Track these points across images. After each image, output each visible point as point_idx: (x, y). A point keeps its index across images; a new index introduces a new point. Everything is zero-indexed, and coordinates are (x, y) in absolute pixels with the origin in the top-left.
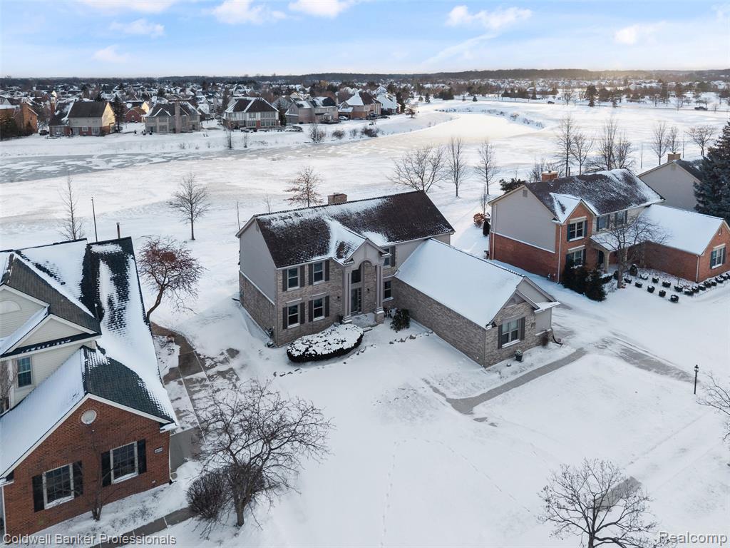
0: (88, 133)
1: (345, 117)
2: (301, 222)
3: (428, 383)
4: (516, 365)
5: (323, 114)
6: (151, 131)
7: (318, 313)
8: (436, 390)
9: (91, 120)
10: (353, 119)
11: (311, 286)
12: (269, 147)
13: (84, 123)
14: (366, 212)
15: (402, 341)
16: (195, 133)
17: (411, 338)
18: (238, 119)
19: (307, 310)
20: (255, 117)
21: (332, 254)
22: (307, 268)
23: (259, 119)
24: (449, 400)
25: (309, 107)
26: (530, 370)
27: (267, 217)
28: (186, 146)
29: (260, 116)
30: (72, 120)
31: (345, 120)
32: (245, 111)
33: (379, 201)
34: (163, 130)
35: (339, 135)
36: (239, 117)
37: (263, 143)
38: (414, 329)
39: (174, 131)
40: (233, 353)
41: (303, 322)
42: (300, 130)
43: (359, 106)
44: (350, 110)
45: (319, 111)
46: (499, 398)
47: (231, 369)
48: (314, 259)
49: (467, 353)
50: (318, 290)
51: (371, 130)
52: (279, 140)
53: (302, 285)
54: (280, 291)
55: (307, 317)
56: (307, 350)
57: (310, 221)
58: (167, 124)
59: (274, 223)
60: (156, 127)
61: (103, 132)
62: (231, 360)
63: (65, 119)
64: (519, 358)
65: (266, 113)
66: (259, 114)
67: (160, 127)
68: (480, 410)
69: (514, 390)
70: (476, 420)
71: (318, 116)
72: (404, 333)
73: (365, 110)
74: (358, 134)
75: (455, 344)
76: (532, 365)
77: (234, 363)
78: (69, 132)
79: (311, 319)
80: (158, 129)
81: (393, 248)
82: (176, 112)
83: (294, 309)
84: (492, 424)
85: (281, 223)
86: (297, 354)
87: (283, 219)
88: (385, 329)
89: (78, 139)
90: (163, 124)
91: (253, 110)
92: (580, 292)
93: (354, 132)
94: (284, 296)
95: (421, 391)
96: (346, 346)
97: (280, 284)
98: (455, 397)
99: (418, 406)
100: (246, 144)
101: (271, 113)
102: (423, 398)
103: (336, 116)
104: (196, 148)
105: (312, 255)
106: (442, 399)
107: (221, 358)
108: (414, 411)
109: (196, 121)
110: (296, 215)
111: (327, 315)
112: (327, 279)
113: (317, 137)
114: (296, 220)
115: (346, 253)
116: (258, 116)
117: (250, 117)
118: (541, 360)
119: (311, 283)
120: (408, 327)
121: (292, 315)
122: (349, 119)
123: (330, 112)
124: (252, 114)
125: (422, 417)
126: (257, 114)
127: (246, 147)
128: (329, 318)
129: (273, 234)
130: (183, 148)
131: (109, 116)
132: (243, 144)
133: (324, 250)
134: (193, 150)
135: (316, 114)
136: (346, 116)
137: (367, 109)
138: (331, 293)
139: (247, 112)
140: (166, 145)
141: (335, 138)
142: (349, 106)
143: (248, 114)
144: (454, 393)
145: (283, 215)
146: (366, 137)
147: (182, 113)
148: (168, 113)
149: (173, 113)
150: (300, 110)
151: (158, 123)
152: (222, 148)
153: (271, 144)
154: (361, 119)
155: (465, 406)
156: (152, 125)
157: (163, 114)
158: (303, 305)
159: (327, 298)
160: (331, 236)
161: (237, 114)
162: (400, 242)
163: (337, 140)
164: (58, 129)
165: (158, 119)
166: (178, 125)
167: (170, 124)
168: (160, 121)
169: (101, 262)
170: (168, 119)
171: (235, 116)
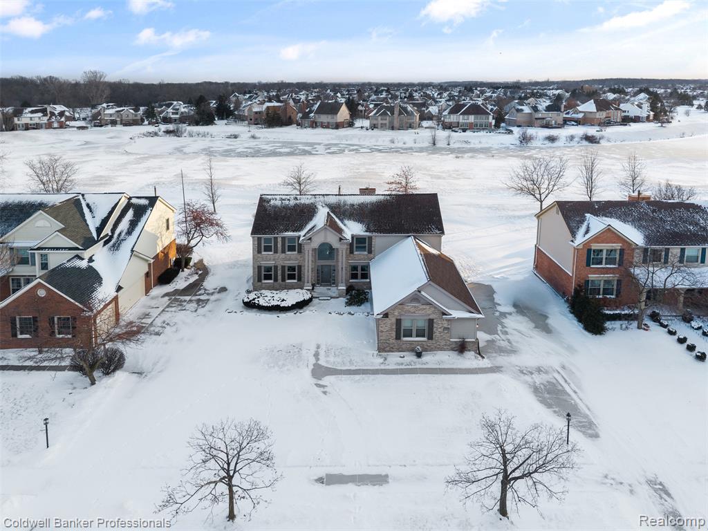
0: (327, 126)
1: (573, 123)
2: (296, 204)
3: (318, 348)
5: (544, 118)
6: (373, 127)
7: (291, 277)
8: (317, 355)
9: (330, 116)
10: (583, 125)
11: (283, 254)
12: (472, 146)
13: (324, 118)
15: (339, 314)
16: (411, 131)
17: (350, 313)
18: (452, 120)
19: (280, 272)
20: (468, 119)
22: (280, 240)
23: (473, 121)
24: (315, 364)
25: (530, 112)
26: (418, 366)
27: (270, 197)
28: (396, 141)
29: (473, 119)
30: (317, 116)
31: (573, 125)
32: (459, 114)
33: (382, 197)
34: (383, 127)
35: (552, 139)
36: (453, 118)
37: (466, 142)
38: (364, 308)
39: (393, 128)
40: (223, 290)
41: (276, 280)
42: (511, 132)
43: (591, 112)
44: (580, 116)
45: (540, 116)
47: (208, 300)
48: (286, 233)
50: (291, 258)
51: (594, 137)
52: (483, 140)
53: (276, 252)
54: (255, 252)
55: (280, 278)
56: (254, 299)
57: (304, 205)
58: (387, 122)
59: (272, 202)
60: (378, 124)
61: (338, 126)
62: (216, 294)
63: (312, 114)
64: (419, 354)
65: (479, 116)
66: (473, 116)
67: (382, 124)
71: (539, 121)
73: (598, 117)
74: (576, 139)
77: (215, 297)
78: (314, 125)
79: (283, 280)
80: (379, 126)
81: (370, 238)
82: (395, 112)
83: (268, 269)
85: (278, 203)
86: (246, 300)
88: (340, 303)
89: (319, 131)
90: (384, 122)
91: (467, 113)
93: (572, 138)
94: (259, 257)
95: (303, 352)
97: (255, 247)
98: (324, 364)
100: (449, 142)
101: (484, 117)
102: (300, 356)
103: (560, 121)
104: (404, 143)
105: (287, 230)
106: (312, 362)
107: (212, 291)
108: (281, 363)
109: (412, 121)
110: (296, 198)
112: (300, 252)
113: (525, 139)
114: (292, 203)
115: (309, 234)
116: (472, 119)
117: (464, 119)
119: (283, 252)
121: (266, 273)
122: (578, 124)
123: (554, 117)
124: (466, 117)
126: (470, 116)
127: (448, 144)
129: (265, 211)
130: (393, 143)
131: (344, 113)
132: (446, 142)
134: (400, 145)
135: (536, 119)
136: (576, 122)
137: (602, 115)
138: (304, 264)
139: (461, 114)
140: (380, 139)
141: (546, 142)
142: (580, 112)
143: (462, 116)
144: (327, 361)
145: (284, 197)
146: (585, 143)
147: (400, 113)
148: (389, 113)
149: (393, 113)
150: (519, 115)
151: (380, 121)
152: (426, 144)
153: (474, 144)
154: (593, 125)
156: (375, 122)
157: (385, 114)
158: (276, 267)
159: (300, 267)
161: (452, 116)
162: (377, 235)
163: (548, 144)
164: (306, 122)
165: (380, 118)
166: (396, 124)
167: (390, 122)
168: (382, 119)
169: (131, 209)
170: (388, 118)
171: (450, 118)
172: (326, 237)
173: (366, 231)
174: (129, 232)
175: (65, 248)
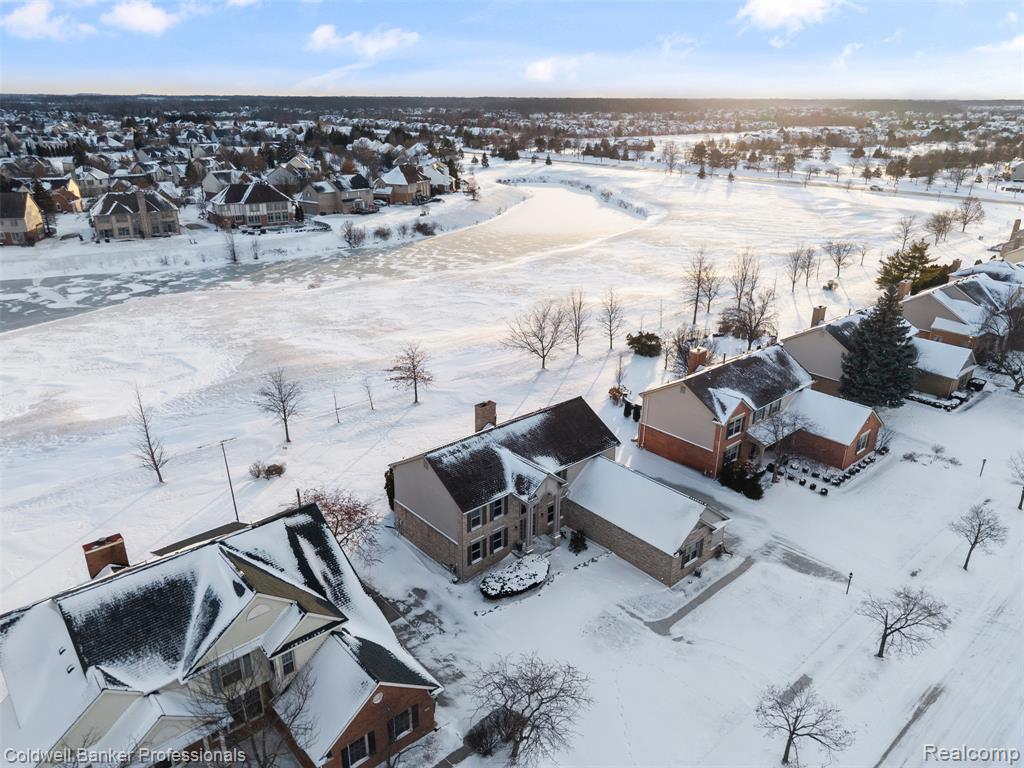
0: (7, 242)
1: (382, 202)
2: (471, 455)
3: (623, 608)
4: (696, 580)
5: (352, 200)
6: (106, 236)
7: (498, 545)
8: (633, 615)
10: (393, 203)
11: (491, 522)
12: (290, 257)
14: (531, 432)
15: (585, 565)
16: (175, 238)
17: (593, 560)
18: (233, 214)
19: (488, 545)
20: (258, 210)
21: (511, 489)
22: (488, 508)
23: (265, 213)
24: (646, 624)
25: (333, 191)
26: (709, 585)
27: (436, 454)
28: (170, 260)
29: (265, 209)
31: (382, 205)
32: (242, 202)
33: (540, 416)
34: (125, 234)
35: (382, 234)
36: (234, 210)
37: (280, 251)
38: (593, 549)
39: (142, 235)
40: (421, 593)
41: (484, 556)
42: (326, 228)
43: (401, 186)
44: (388, 191)
45: (347, 196)
46: (689, 616)
47: (428, 612)
48: (495, 496)
49: (651, 574)
50: (499, 523)
51: (425, 225)
52: (301, 244)
53: (484, 523)
54: (465, 532)
55: (488, 551)
56: (502, 588)
57: (479, 452)
58: (128, 224)
59: (445, 460)
60: (111, 230)
61: (30, 239)
62: (423, 601)
64: (698, 574)
65: (273, 204)
66: (264, 205)
67: (120, 229)
68: (676, 630)
69: (700, 607)
70: (675, 640)
71: (348, 203)
72: (583, 556)
73: (409, 192)
74: (409, 231)
75: (636, 564)
76: (710, 579)
77: (428, 605)
79: (492, 552)
80: (116, 232)
81: (565, 471)
82: (139, 207)
83: (476, 546)
84: (689, 642)
85: (451, 459)
86: (493, 593)
87: (453, 453)
88: (562, 553)
90: (124, 225)
91: (254, 199)
92: (739, 491)
93: (403, 229)
94: (468, 536)
95: (619, 618)
96: (538, 579)
97: (465, 526)
98: (651, 620)
99: (621, 632)
100: (256, 254)
101: (280, 204)
102: (623, 624)
103: (372, 201)
104: (186, 263)
105: (492, 493)
106: (641, 623)
107: (412, 600)
108: (620, 638)
109: (171, 219)
110: (464, 446)
111: (506, 545)
112: (506, 512)
113: (353, 239)
114: (465, 454)
115: (528, 489)
116: (263, 209)
117: (252, 210)
118: (717, 574)
119: (492, 520)
120: (586, 548)
121: (475, 550)
122: (389, 203)
123: (361, 196)
124: (254, 207)
125: (628, 642)
126: (260, 205)
127: (256, 258)
128: (508, 547)
129: (448, 474)
130: (166, 263)
131: (33, 214)
132: (252, 254)
133: (502, 486)
135: (344, 201)
136: (384, 200)
137: (413, 189)
138: (510, 524)
139: (246, 203)
140: (139, 260)
142: (387, 185)
143: (247, 206)
144: (650, 616)
145: (451, 449)
146: (420, 236)
147: (149, 209)
148: (127, 208)
149: (136, 209)
150: (320, 196)
151: (114, 224)
152: (223, 262)
153: (292, 252)
154: (406, 204)
155: (662, 627)
156: (106, 226)
157: (120, 211)
158: (485, 540)
159: (506, 530)
160: (504, 467)
161: (232, 206)
162: (572, 465)
163: (381, 242)
165: (113, 218)
166: (146, 227)
167: (133, 225)
168: (118, 221)
169: (299, 537)
170: (129, 217)
171: (229, 209)
173: (562, 465)
174: (336, 571)
175: (320, 630)
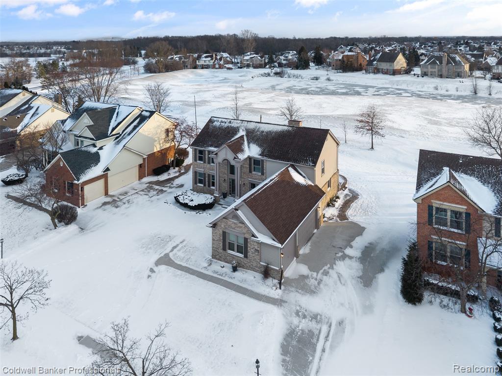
0: (386, 72)
3: (182, 242)
4: (227, 270)
6: (424, 74)
8: (175, 247)
9: (388, 64)
11: (209, 165)
13: (384, 66)
16: (458, 79)
18: (499, 71)
19: (207, 179)
22: (207, 153)
24: (167, 254)
28: (439, 88)
30: (378, 63)
34: (432, 75)
39: (441, 76)
41: (205, 185)
48: (210, 148)
53: (205, 162)
55: (207, 183)
58: (436, 70)
60: (428, 72)
61: (395, 73)
63: (375, 62)
64: (235, 270)
67: (431, 72)
70: (151, 269)
78: (377, 71)
79: (209, 186)
80: (429, 74)
82: (443, 62)
83: (200, 174)
84: (149, 276)
85: (218, 124)
87: (222, 122)
89: (380, 76)
90: (433, 70)
94: (195, 164)
98: (171, 256)
100: (491, 92)
102: (165, 245)
104: (447, 91)
105: (211, 146)
107: (174, 186)
108: (150, 246)
109: (460, 70)
110: (230, 122)
114: (226, 125)
119: (208, 162)
127: (490, 95)
129: (208, 128)
130: (437, 89)
131: (401, 62)
132: (488, 92)
134: (443, 92)
140: (425, 85)
144: (175, 254)
147: (448, 63)
148: (438, 62)
149: (441, 63)
151: (430, 69)
152: (468, 92)
156: (425, 70)
157: (434, 63)
158: (205, 174)
164: (370, 68)
165: (429, 66)
166: (444, 73)
167: (438, 71)
168: (431, 68)
169: (139, 119)
170: (437, 66)
171: (497, 68)
172: (226, 154)
173: (260, 155)
174: (129, 134)
175: (89, 138)
